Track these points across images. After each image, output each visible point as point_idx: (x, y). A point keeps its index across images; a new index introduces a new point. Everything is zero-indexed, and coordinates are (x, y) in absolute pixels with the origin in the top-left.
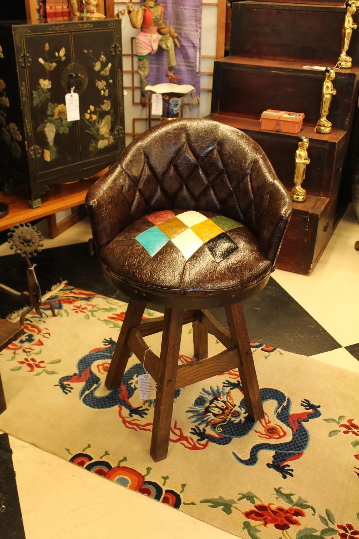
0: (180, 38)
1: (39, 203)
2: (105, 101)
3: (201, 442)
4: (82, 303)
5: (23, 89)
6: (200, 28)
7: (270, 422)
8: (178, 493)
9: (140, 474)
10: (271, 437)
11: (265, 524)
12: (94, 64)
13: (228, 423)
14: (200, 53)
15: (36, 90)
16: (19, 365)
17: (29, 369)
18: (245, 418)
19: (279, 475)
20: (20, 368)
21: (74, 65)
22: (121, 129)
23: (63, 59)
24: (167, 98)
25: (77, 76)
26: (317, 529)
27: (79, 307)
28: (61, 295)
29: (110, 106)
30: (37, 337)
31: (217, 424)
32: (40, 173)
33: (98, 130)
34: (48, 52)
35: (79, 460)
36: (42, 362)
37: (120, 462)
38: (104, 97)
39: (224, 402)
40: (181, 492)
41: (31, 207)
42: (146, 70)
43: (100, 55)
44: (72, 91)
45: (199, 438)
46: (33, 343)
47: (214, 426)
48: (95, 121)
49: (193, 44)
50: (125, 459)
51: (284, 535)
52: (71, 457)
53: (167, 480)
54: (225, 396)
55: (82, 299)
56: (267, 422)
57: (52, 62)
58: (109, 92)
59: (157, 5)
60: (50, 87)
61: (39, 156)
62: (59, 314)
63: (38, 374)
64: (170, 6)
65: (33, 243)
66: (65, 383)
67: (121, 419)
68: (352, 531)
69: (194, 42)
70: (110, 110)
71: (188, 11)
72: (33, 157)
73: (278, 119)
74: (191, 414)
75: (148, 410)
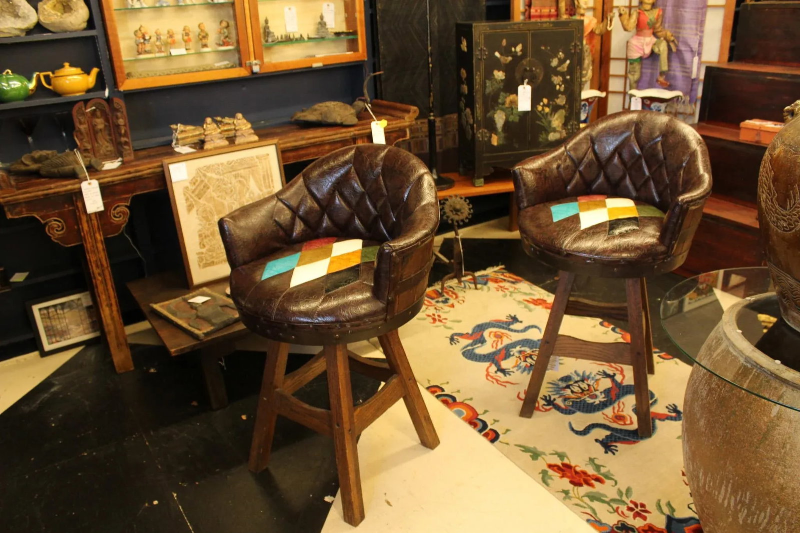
0: (676, 42)
1: (481, 183)
2: (560, 95)
3: (545, 407)
4: (507, 285)
5: (478, 79)
6: (702, 32)
7: (622, 411)
8: (500, 433)
9: (476, 412)
10: (615, 422)
11: (562, 477)
12: (551, 60)
13: (581, 401)
14: (700, 58)
15: (490, 79)
16: (426, 317)
17: (432, 321)
18: (600, 402)
19: (603, 450)
20: (424, 319)
21: (530, 61)
22: (575, 125)
23: (519, 54)
24: (648, 102)
25: (531, 70)
26: (608, 496)
27: (501, 287)
28: (492, 275)
29: (565, 100)
30: (451, 301)
31: (569, 399)
32: (485, 155)
33: (550, 122)
34: (505, 47)
35: (433, 389)
36: (446, 319)
37: (466, 400)
38: (559, 92)
39: (589, 385)
40: (503, 434)
41: (473, 185)
42: (636, 73)
43: (558, 52)
44: (525, 83)
45: (546, 403)
46: (447, 304)
47: (565, 399)
48: (547, 114)
49: (691, 48)
50: (471, 399)
51: (573, 491)
52: (429, 385)
53: (496, 423)
54: (593, 381)
55: (509, 281)
56: (621, 410)
57: (508, 56)
58: (565, 87)
59: (655, 8)
60: (504, 78)
61: (486, 139)
62: (481, 289)
63: (437, 327)
64: (669, 9)
65: (462, 213)
66: (455, 337)
67: (486, 373)
68: (643, 509)
69: (692, 46)
70: (564, 105)
71: (688, 14)
72: (481, 139)
73: (758, 128)
74: (551, 386)
75: (513, 372)
